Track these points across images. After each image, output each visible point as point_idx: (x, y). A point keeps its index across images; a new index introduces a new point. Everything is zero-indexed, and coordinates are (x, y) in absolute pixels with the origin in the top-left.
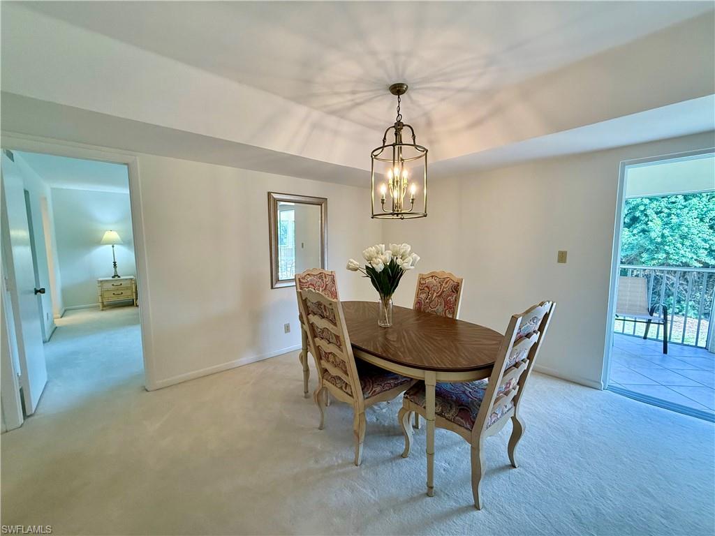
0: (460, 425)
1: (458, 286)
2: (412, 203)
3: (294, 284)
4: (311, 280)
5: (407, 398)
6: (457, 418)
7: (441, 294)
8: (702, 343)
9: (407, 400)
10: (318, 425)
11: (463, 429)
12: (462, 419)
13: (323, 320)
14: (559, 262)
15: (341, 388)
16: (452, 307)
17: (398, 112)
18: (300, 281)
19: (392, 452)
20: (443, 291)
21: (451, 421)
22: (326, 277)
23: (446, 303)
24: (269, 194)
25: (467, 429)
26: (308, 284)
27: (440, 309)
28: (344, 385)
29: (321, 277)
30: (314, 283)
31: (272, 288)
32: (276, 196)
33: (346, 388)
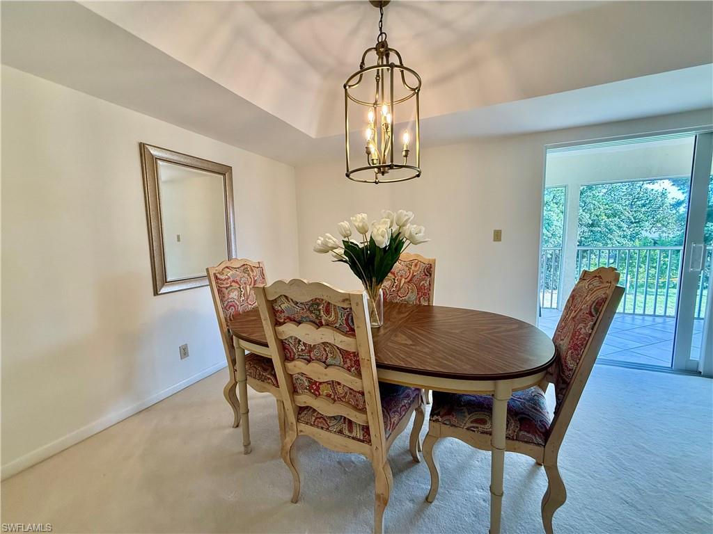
0: (526, 442)
1: (431, 268)
2: (406, 156)
3: (207, 283)
4: (232, 275)
5: (437, 421)
6: (522, 433)
7: (411, 280)
8: (554, 306)
9: (434, 424)
10: (289, 496)
11: (531, 446)
12: (529, 432)
13: (321, 329)
14: (494, 240)
15: (341, 432)
16: (426, 292)
17: (381, 29)
18: (216, 278)
19: (412, 500)
20: (413, 276)
21: (513, 440)
22: (252, 271)
23: (419, 289)
24: (142, 147)
25: (538, 444)
26: (229, 281)
27: (412, 297)
28: (345, 427)
29: (245, 271)
30: (238, 279)
31: (156, 293)
32: (154, 152)
33: (351, 431)
